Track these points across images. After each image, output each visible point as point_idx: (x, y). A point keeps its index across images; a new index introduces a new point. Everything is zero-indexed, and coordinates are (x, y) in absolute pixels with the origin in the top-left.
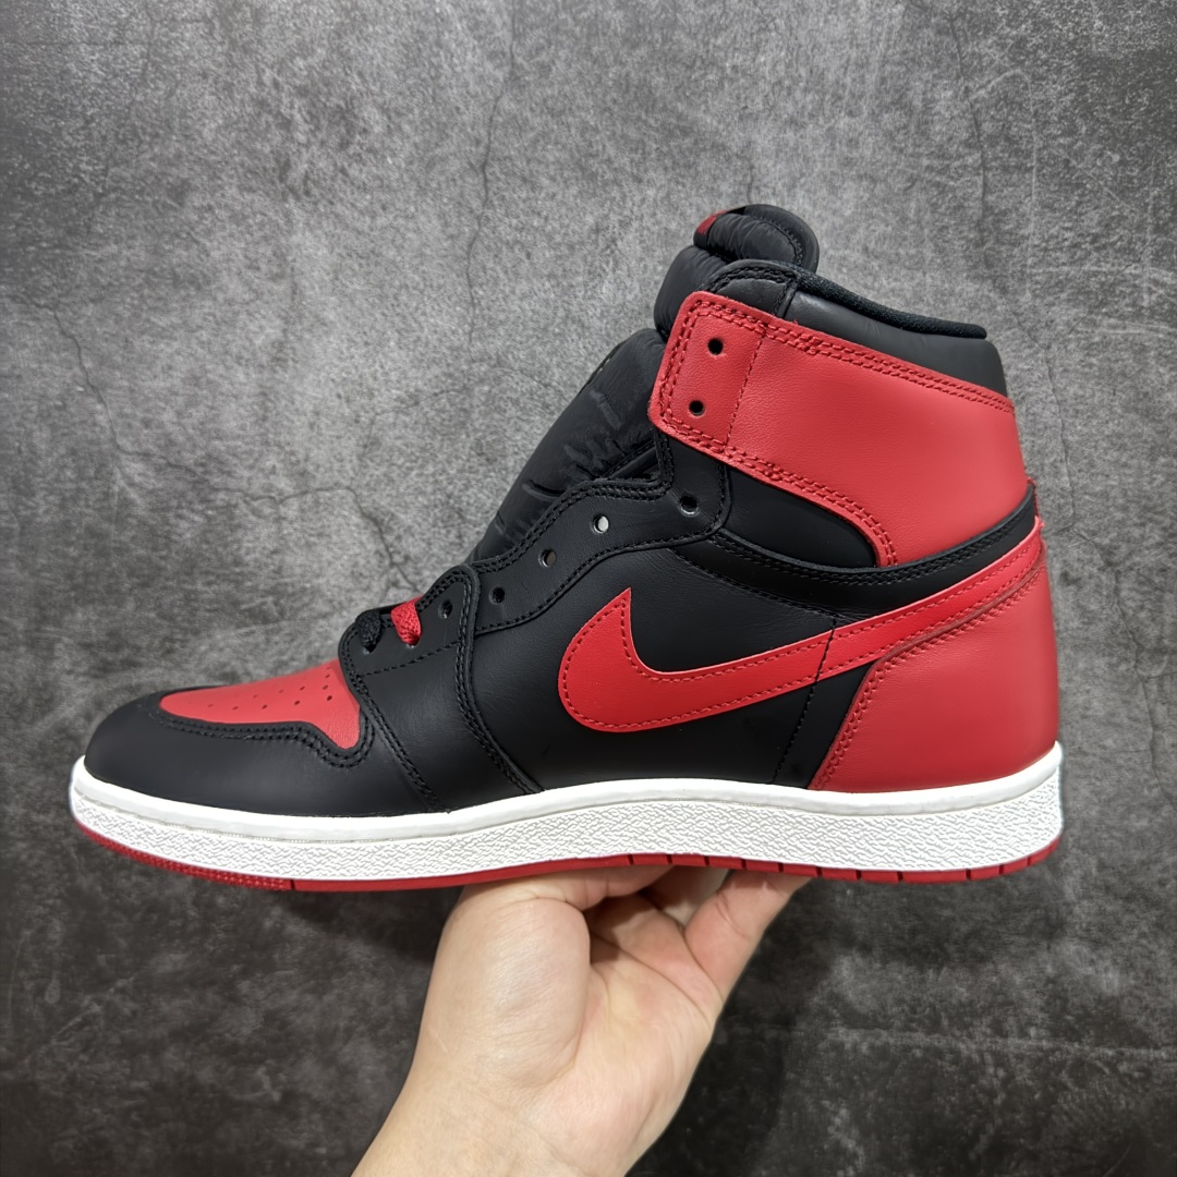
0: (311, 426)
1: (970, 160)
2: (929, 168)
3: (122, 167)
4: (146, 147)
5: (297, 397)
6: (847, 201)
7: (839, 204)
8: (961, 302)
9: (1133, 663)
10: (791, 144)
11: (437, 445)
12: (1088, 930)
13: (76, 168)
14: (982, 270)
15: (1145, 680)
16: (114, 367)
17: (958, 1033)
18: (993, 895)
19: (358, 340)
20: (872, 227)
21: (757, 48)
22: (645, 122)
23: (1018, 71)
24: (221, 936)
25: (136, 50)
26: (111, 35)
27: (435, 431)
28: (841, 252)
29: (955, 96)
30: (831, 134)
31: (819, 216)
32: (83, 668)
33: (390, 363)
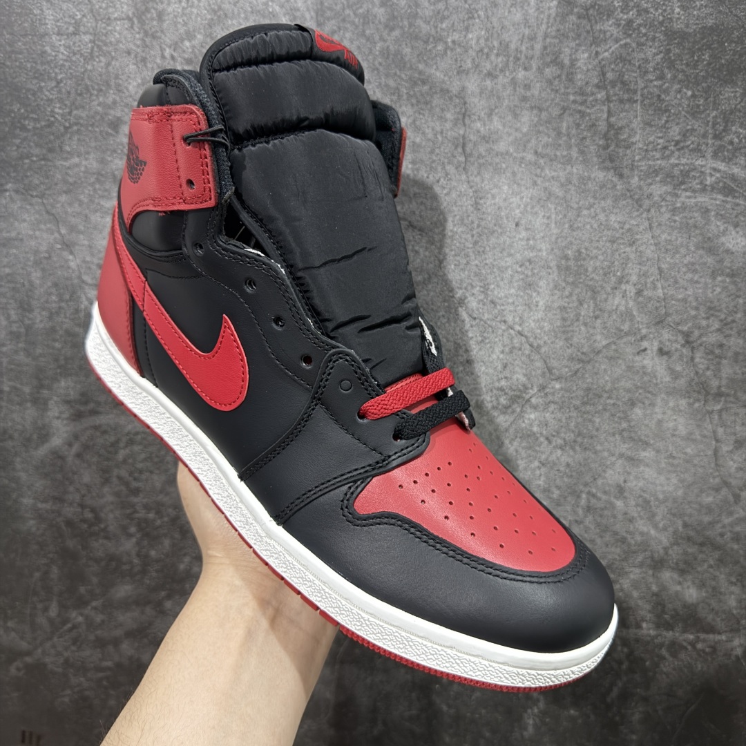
1: (599, 96)
2: (574, 102)
3: (80, 110)
4: (94, 98)
6: (524, 123)
7: (519, 125)
8: (594, 183)
9: (703, 402)
10: (489, 88)
12: (677, 564)
13: (52, 111)
14: (608, 164)
15: (711, 413)
16: (80, 232)
18: (619, 544)
20: (540, 139)
21: (467, 29)
22: (399, 77)
23: (628, 40)
24: (154, 574)
25: (87, 38)
26: (71, 29)
28: (521, 155)
29: (590, 57)
30: (514, 82)
31: (507, 133)
32: (66, 415)
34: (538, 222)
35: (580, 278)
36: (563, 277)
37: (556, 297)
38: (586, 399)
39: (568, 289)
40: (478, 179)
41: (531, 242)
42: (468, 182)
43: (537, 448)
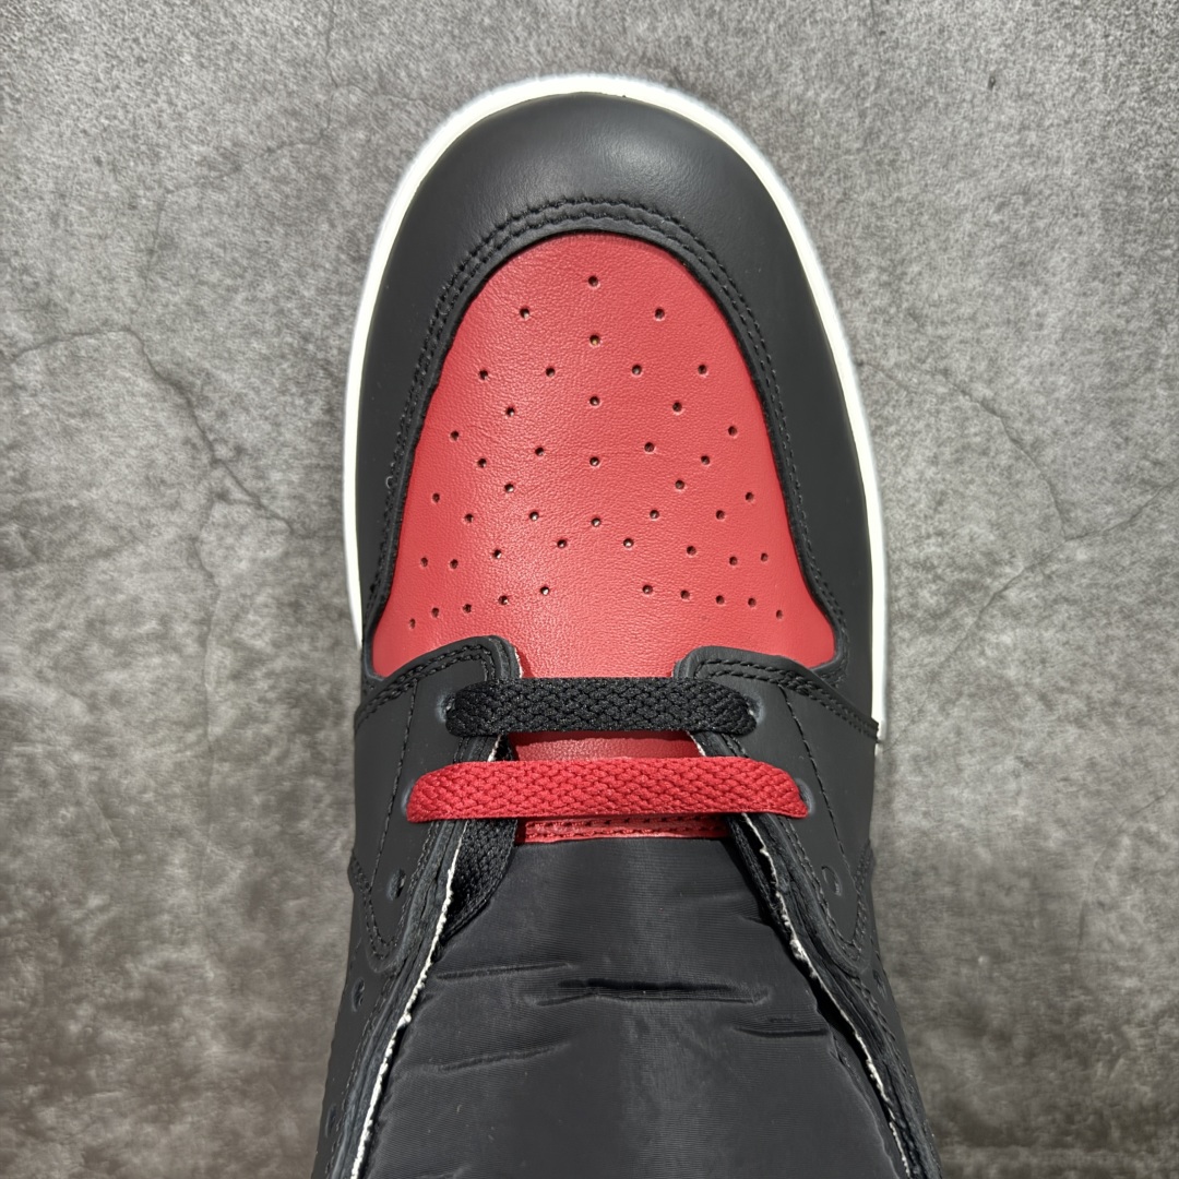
0: (54, 218)
5: (24, 166)
11: (277, 243)
17: (1134, 1148)
19: (124, 54)
27: (272, 218)
33: (184, 95)
34: (1054, 76)
35: (1166, 247)
36: (1117, 242)
37: (1095, 300)
38: (1153, 590)
39: (1130, 278)
41: (1032, 137)
43: (1015, 723)
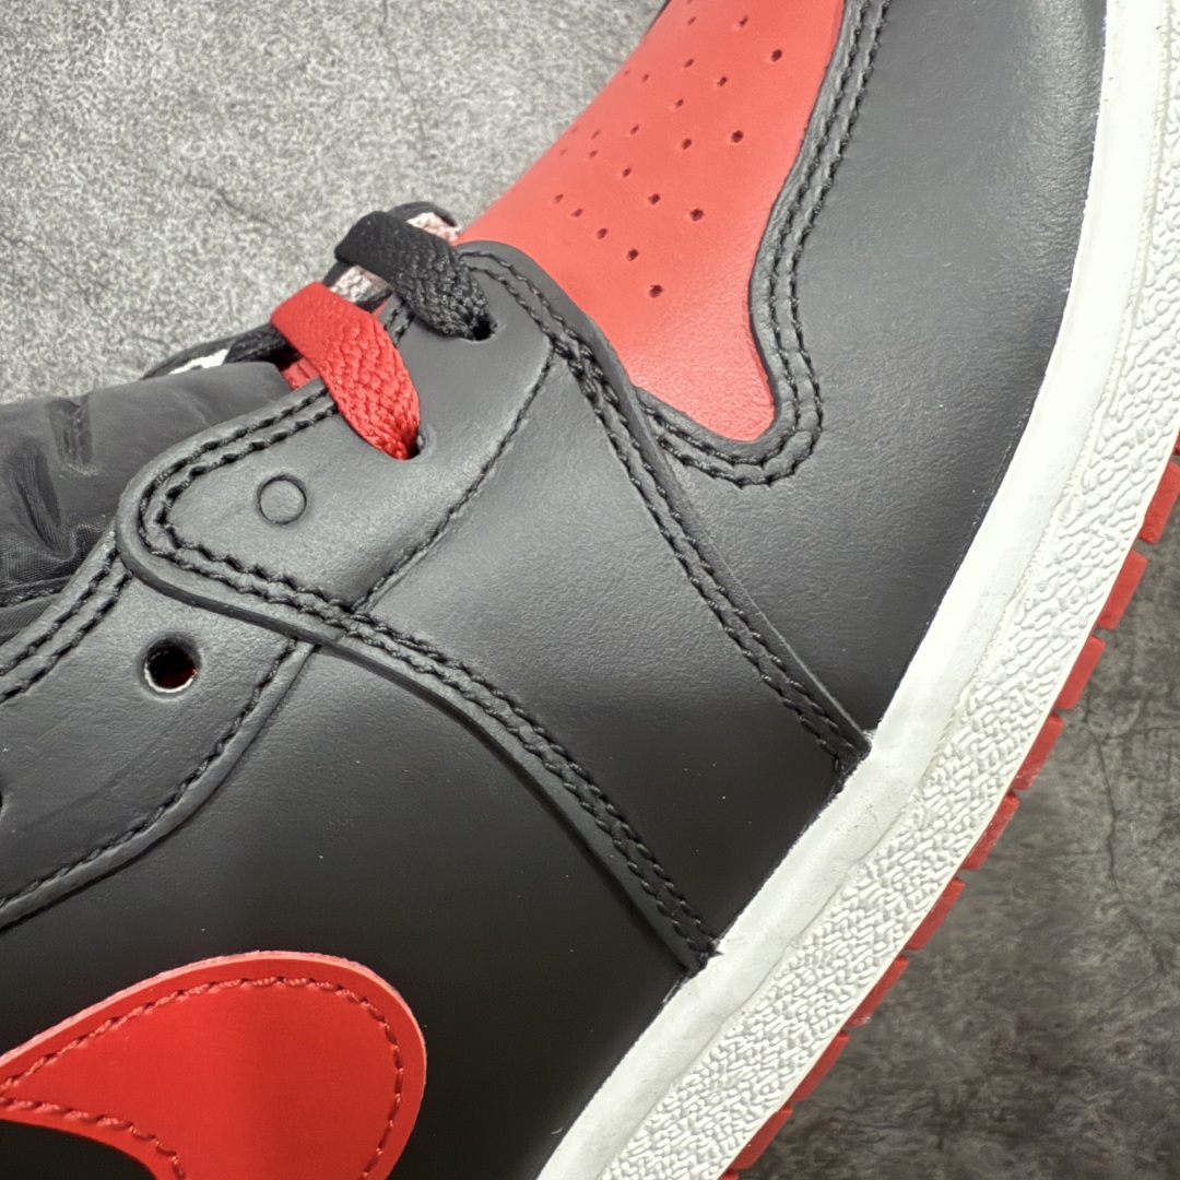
40: (423, 64)
42: (396, 70)
